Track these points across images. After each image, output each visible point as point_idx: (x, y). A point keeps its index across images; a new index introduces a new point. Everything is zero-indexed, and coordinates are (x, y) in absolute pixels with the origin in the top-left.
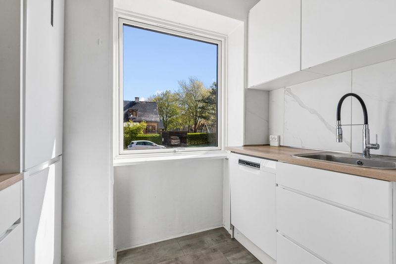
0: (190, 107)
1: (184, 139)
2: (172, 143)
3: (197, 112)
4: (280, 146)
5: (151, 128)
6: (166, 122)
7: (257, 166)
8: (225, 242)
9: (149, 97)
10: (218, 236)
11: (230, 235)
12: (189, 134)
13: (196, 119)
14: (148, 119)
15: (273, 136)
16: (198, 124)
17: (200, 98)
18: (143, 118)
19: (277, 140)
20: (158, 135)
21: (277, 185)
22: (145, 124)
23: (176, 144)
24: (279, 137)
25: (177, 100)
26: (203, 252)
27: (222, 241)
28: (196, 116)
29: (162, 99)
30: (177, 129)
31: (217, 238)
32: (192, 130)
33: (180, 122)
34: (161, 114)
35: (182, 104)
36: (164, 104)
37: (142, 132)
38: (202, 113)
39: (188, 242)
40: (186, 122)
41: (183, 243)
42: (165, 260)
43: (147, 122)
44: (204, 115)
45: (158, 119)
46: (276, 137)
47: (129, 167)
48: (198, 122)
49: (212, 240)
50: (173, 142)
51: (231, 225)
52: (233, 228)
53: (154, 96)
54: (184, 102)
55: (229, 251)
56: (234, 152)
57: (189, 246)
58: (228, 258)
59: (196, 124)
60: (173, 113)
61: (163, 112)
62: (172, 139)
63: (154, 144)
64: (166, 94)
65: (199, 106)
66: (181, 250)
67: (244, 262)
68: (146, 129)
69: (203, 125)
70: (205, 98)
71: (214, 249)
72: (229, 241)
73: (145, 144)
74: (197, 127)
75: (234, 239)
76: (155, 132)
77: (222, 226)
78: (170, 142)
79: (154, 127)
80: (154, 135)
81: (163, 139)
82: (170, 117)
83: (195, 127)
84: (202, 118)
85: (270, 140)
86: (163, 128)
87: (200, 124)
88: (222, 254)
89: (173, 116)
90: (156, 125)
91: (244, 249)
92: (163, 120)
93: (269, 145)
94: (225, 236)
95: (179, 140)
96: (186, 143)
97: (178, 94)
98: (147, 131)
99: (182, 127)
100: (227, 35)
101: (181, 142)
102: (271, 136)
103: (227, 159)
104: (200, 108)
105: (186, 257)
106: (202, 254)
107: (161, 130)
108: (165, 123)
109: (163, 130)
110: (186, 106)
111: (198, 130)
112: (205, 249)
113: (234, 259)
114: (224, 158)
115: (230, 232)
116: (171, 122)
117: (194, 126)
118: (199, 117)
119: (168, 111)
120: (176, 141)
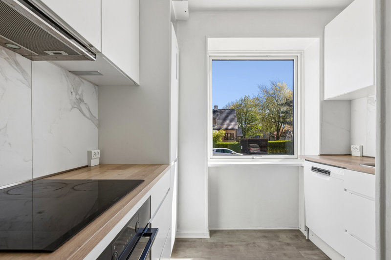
0: (271, 112)
1: (265, 147)
2: (251, 152)
3: (279, 117)
4: (363, 156)
5: (229, 135)
6: (245, 128)
7: (328, 173)
8: (299, 241)
9: (227, 104)
10: (293, 236)
11: (305, 237)
12: (270, 142)
13: (279, 125)
14: (226, 127)
15: (355, 146)
16: (281, 130)
17: (284, 101)
18: (222, 126)
19: (359, 150)
20: (237, 143)
21: (346, 190)
22: (224, 132)
23: (256, 152)
24: (362, 148)
25: (256, 105)
26: (277, 243)
27: (296, 239)
28: (278, 122)
29: (240, 105)
30: (256, 136)
31: (292, 237)
32: (274, 137)
33: (260, 129)
34: (239, 122)
35: (262, 109)
36: (243, 110)
37: (221, 140)
38: (286, 118)
39: (265, 234)
40: (267, 129)
41: (260, 234)
42: (245, 242)
43: (226, 130)
44: (288, 120)
45: (236, 127)
46: (358, 147)
47: (218, 168)
48: (282, 129)
49: (287, 237)
50: (252, 150)
51: (306, 227)
52: (307, 229)
53: (232, 103)
54: (264, 108)
55: (303, 248)
56: (308, 161)
57: (265, 237)
58: (300, 252)
59: (278, 131)
60: (252, 119)
61: (242, 119)
62: (251, 147)
63: (233, 152)
64: (244, 100)
65: (282, 110)
66: (258, 238)
67: (316, 257)
68: (225, 137)
69: (286, 132)
70: (288, 101)
71: (288, 244)
72: (304, 241)
73: (223, 151)
74: (280, 134)
75: (308, 240)
76: (233, 140)
77: (298, 229)
78: (249, 150)
79: (232, 135)
80: (232, 143)
81: (242, 147)
82: (249, 124)
83: (278, 133)
84: (285, 124)
85: (352, 150)
86: (242, 135)
87: (284, 131)
88: (295, 248)
89: (252, 122)
90: (234, 132)
91: (318, 249)
92: (242, 127)
93: (351, 155)
94: (300, 237)
95: (259, 148)
96: (266, 151)
97: (257, 99)
98: (226, 138)
99: (262, 135)
100: (303, 50)
101: (261, 150)
102: (352, 146)
103: (302, 167)
104: (283, 112)
105: (263, 243)
106: (276, 245)
107: (240, 138)
108: (244, 131)
109: (242, 137)
110: (267, 111)
111: (281, 138)
112: (279, 242)
113: (305, 254)
114: (300, 166)
115: (305, 234)
116: (250, 129)
117: (276, 133)
118: (282, 123)
119: (247, 117)
120: (255, 149)
